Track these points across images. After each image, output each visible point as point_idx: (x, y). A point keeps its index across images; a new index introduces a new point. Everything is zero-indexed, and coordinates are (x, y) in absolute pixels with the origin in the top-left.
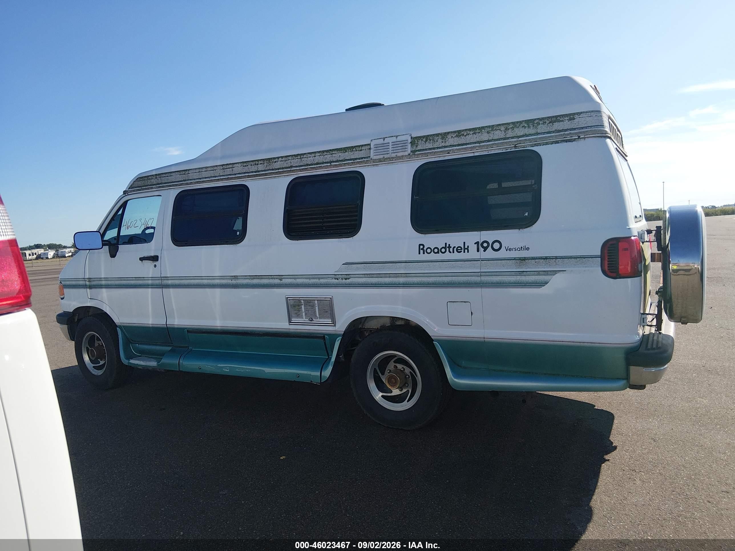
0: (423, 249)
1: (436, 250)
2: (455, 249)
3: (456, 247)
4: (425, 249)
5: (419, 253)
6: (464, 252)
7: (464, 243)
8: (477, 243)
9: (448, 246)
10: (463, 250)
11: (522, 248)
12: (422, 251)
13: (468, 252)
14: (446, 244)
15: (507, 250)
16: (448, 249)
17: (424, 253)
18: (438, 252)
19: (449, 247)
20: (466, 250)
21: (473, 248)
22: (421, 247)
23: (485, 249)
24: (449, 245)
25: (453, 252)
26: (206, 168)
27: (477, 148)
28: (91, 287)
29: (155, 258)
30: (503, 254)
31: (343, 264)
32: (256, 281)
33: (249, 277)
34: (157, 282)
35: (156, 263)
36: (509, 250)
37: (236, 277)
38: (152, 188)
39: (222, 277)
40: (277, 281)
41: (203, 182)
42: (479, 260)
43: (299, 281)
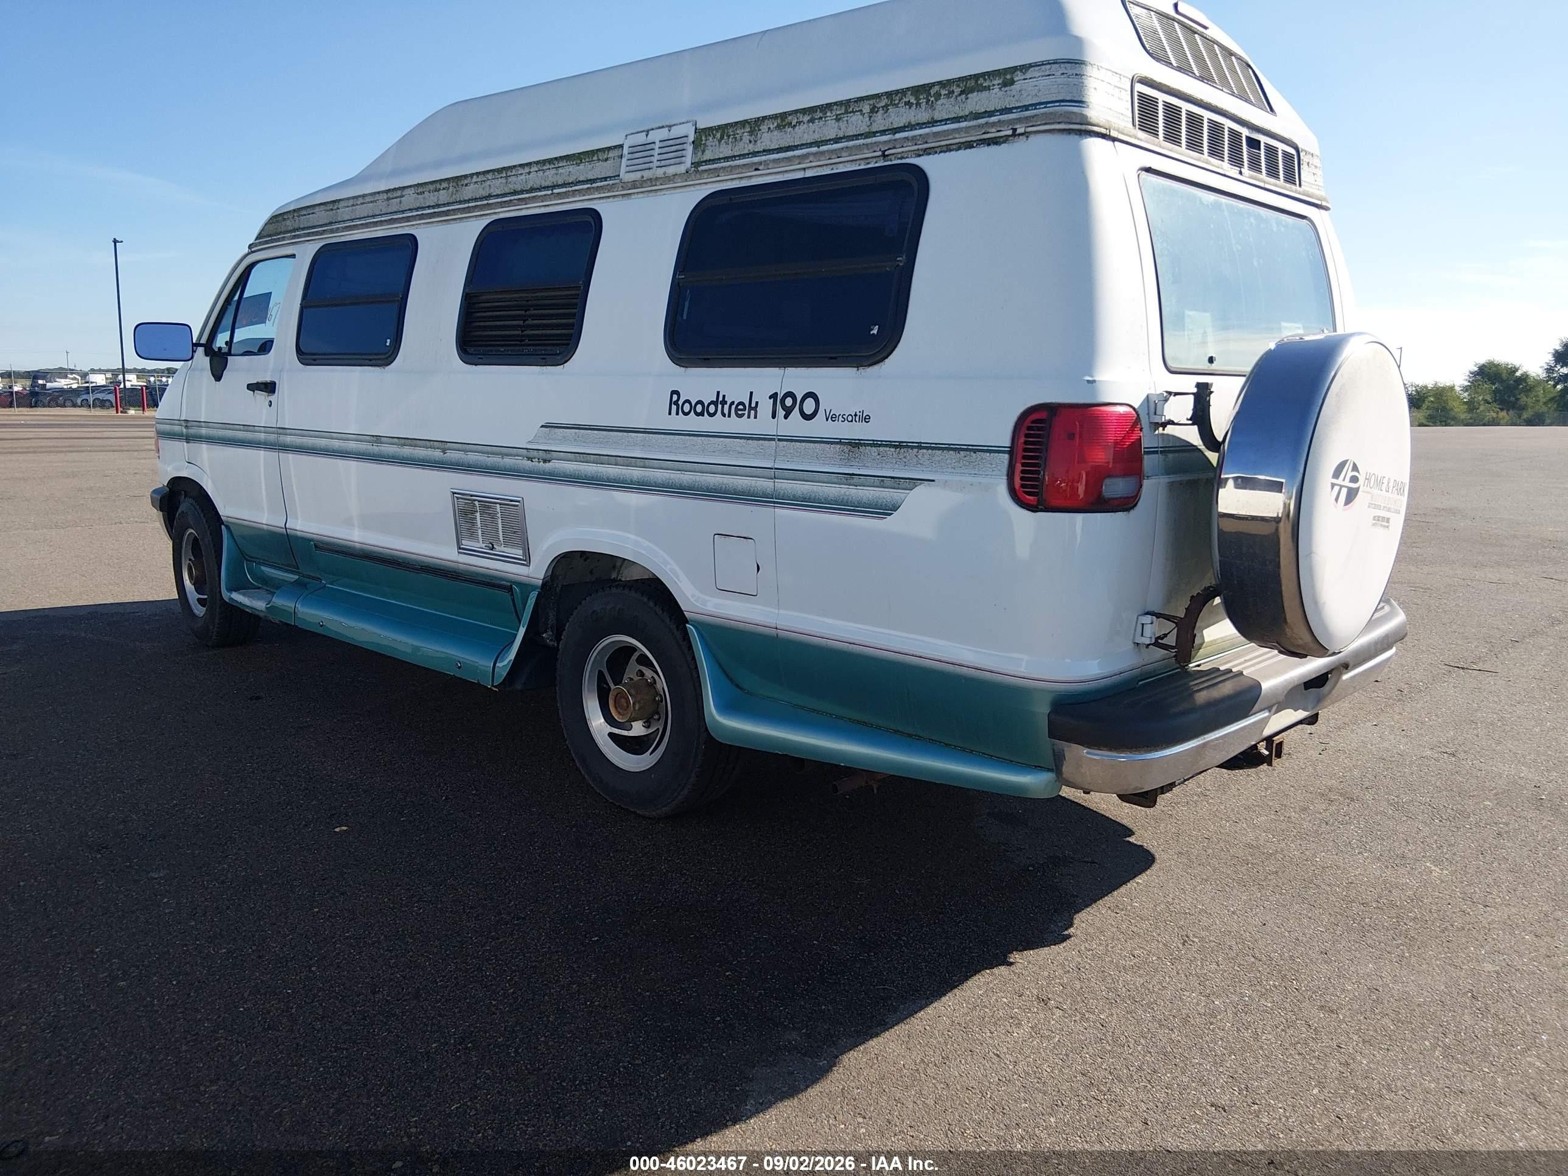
0: (676, 403)
1: (699, 408)
2: (733, 407)
3: (736, 403)
4: (680, 403)
5: (670, 413)
6: (749, 417)
7: (751, 393)
8: (774, 396)
9: (721, 399)
10: (746, 412)
11: (856, 415)
12: (674, 407)
13: (755, 417)
14: (718, 393)
15: (827, 420)
16: (720, 406)
17: (677, 414)
18: (702, 414)
19: (724, 402)
20: (753, 412)
21: (765, 407)
22: (675, 397)
23: (788, 412)
24: (724, 396)
25: (729, 416)
26: (364, 196)
27: (811, 158)
28: (188, 439)
29: (269, 388)
30: (819, 427)
31: (542, 426)
32: (407, 451)
33: (396, 440)
34: (272, 437)
35: (273, 398)
36: (832, 418)
37: (377, 439)
38: (283, 239)
39: (359, 437)
40: (437, 454)
41: (355, 227)
42: (773, 440)
43: (472, 457)
